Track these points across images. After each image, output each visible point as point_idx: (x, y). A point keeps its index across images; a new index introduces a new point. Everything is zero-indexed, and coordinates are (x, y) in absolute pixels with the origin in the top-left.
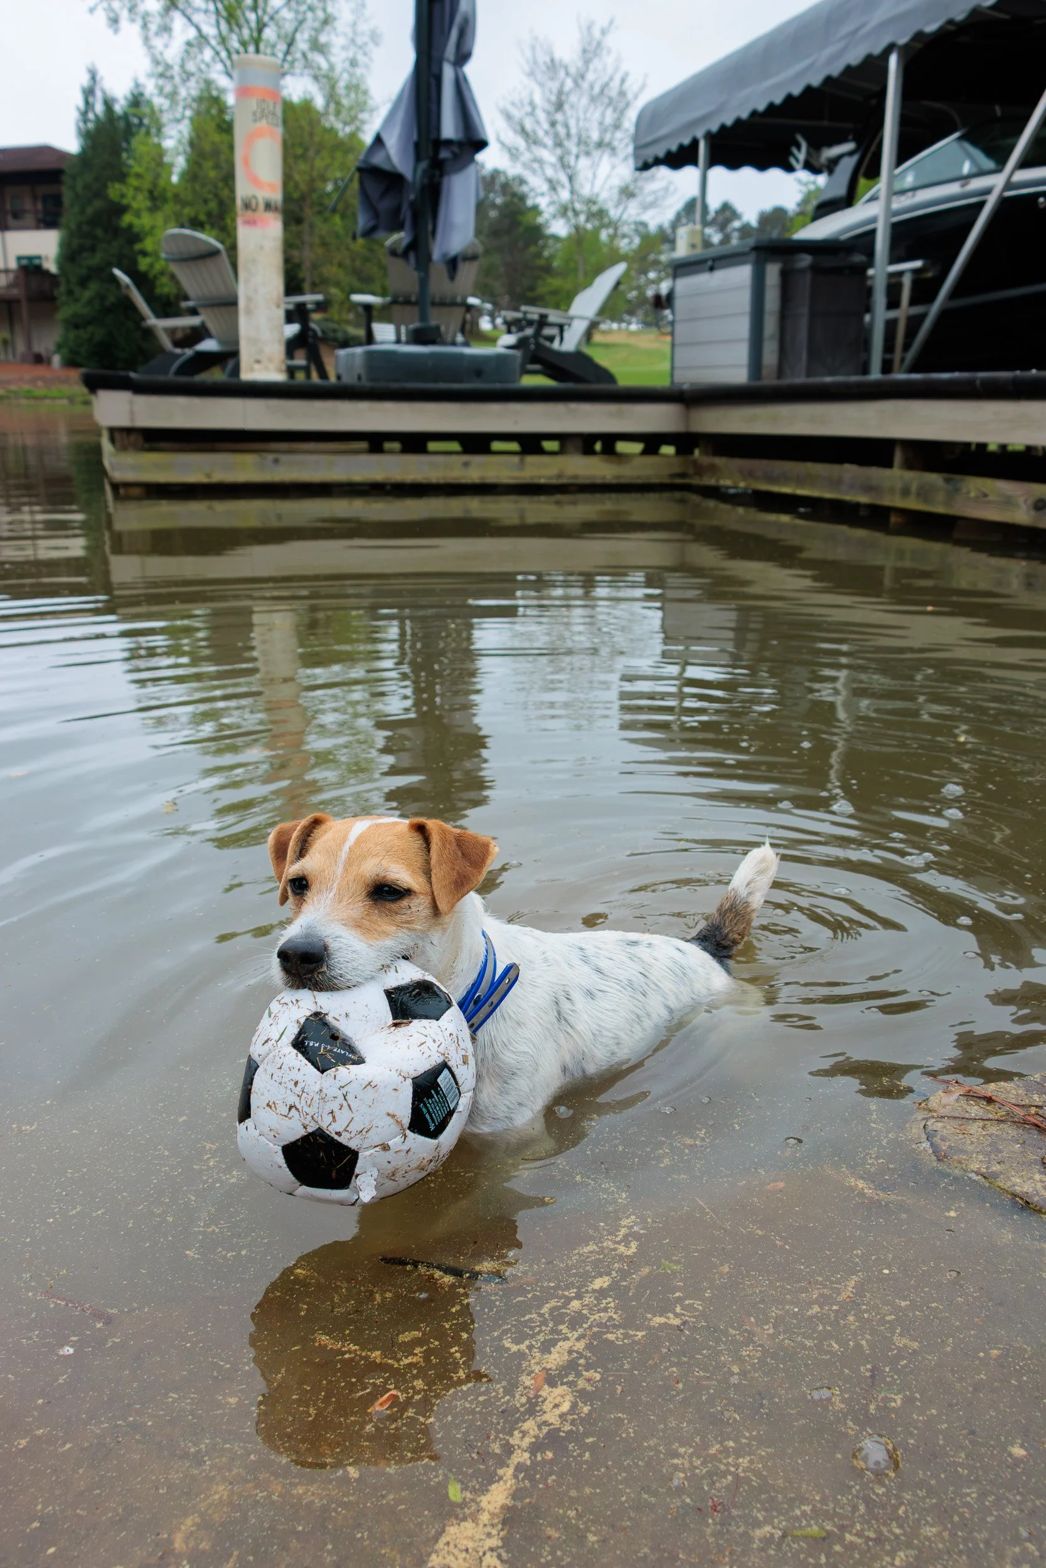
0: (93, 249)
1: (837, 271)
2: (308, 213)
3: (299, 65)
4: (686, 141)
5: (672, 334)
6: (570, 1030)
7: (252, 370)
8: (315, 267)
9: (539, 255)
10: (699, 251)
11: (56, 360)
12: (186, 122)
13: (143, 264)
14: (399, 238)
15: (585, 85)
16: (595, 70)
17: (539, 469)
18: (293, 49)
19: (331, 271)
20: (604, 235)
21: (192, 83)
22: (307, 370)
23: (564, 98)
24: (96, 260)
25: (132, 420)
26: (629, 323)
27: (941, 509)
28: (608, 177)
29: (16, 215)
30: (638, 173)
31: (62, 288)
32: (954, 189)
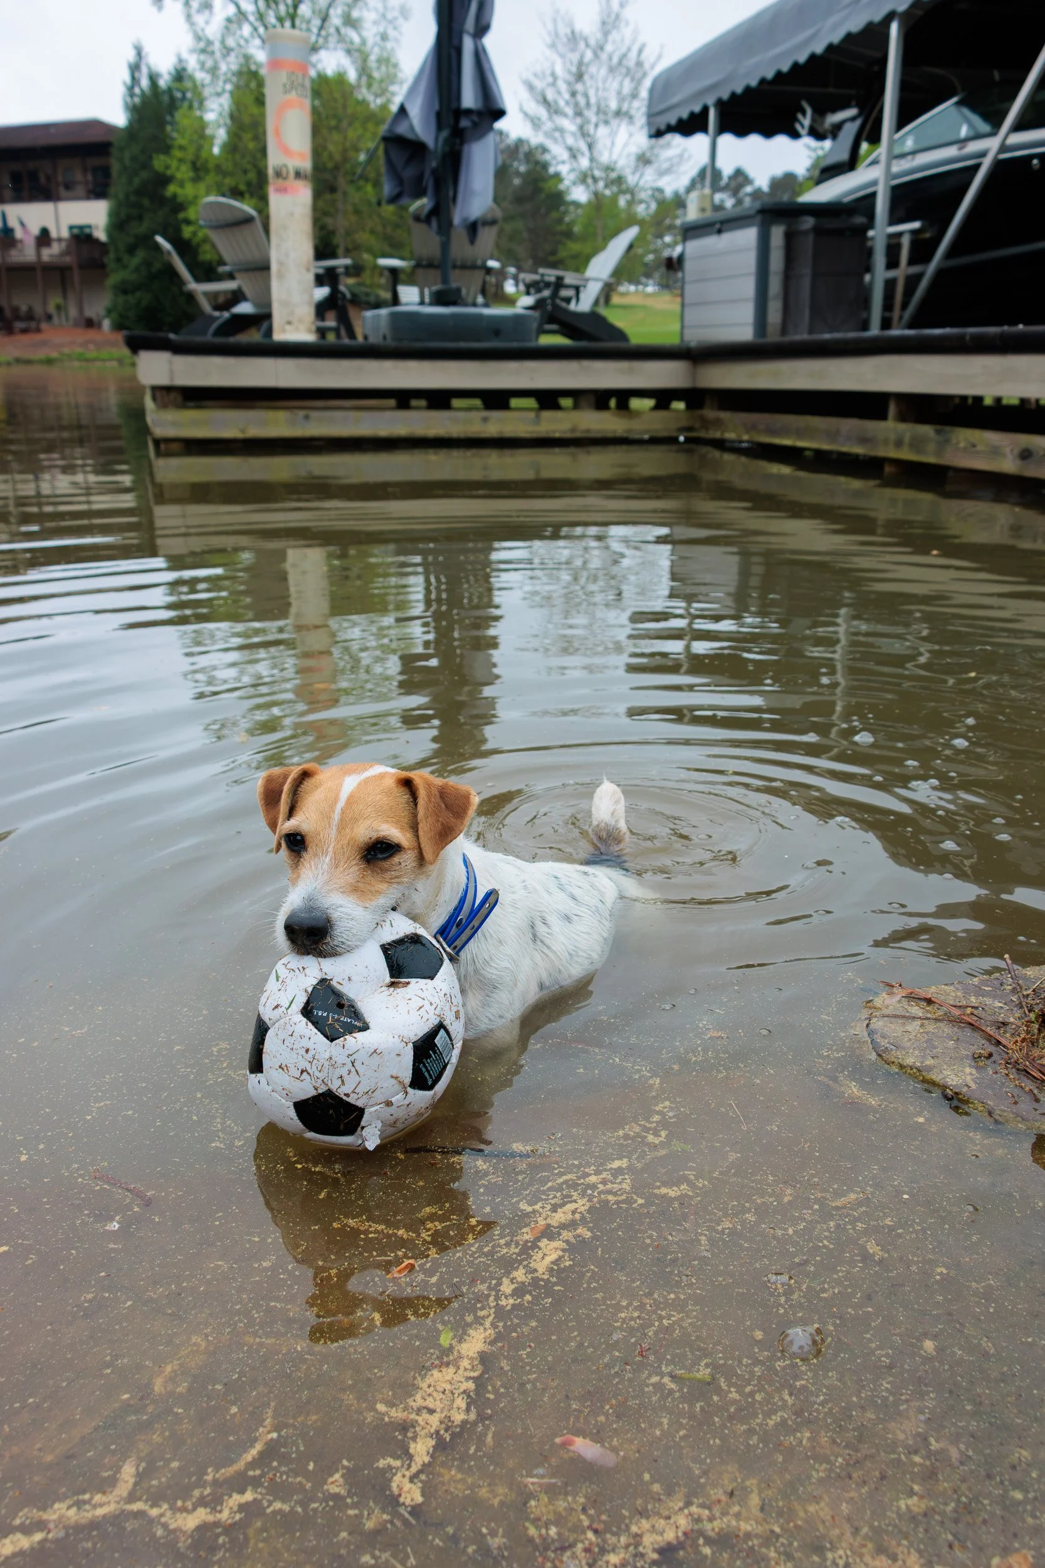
0: (140, 218)
1: (839, 232)
2: (342, 182)
3: (333, 40)
4: (697, 109)
5: (682, 295)
6: (546, 950)
7: (284, 331)
8: (348, 233)
9: (560, 221)
10: (709, 214)
11: (106, 324)
12: (226, 97)
13: (187, 232)
14: (423, 203)
15: (604, 56)
16: (614, 42)
17: (555, 423)
18: (327, 24)
19: (363, 237)
20: (622, 202)
21: (232, 58)
22: (337, 330)
23: (583, 68)
24: (142, 228)
25: (172, 379)
26: (646, 285)
27: (931, 459)
28: (626, 145)
29: (68, 186)
30: (653, 140)
31: (112, 256)
32: (951, 152)
